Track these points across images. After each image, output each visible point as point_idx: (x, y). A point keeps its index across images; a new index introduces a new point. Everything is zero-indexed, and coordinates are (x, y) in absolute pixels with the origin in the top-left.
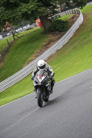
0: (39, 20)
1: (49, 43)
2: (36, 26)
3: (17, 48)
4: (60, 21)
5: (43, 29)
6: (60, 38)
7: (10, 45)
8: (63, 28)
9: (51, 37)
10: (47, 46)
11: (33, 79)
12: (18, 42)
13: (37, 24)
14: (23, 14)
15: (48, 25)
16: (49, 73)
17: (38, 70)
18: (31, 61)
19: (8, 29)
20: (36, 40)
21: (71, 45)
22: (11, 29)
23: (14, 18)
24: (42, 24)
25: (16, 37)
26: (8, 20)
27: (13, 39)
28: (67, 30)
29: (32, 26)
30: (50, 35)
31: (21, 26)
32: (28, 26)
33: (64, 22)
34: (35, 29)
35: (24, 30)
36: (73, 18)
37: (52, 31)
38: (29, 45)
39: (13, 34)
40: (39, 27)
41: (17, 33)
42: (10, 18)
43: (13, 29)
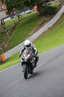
0: (36, 7)
1: (43, 23)
2: (34, 11)
3: (21, 26)
4: (51, 7)
5: (39, 13)
6: (51, 19)
7: (16, 24)
8: (53, 12)
9: (44, 18)
10: (41, 25)
11: (20, 56)
12: (22, 22)
13: (35, 9)
14: (25, 2)
15: (43, 10)
16: (34, 51)
17: (25, 49)
18: (31, 35)
19: (15, 13)
20: (34, 21)
21: (59, 24)
22: (17, 13)
23: (19, 5)
24: (38, 9)
25: (20, 19)
26: (15, 7)
27: (18, 20)
28: (56, 14)
29: (31, 11)
30: (44, 17)
31: (24, 11)
32: (29, 11)
33: (53, 8)
34: (33, 13)
35: (26, 14)
36: (60, 5)
37: (45, 14)
38: (29, 24)
39: (18, 17)
40: (36, 12)
41: (21, 15)
42: (16, 5)
43: (18, 13)
